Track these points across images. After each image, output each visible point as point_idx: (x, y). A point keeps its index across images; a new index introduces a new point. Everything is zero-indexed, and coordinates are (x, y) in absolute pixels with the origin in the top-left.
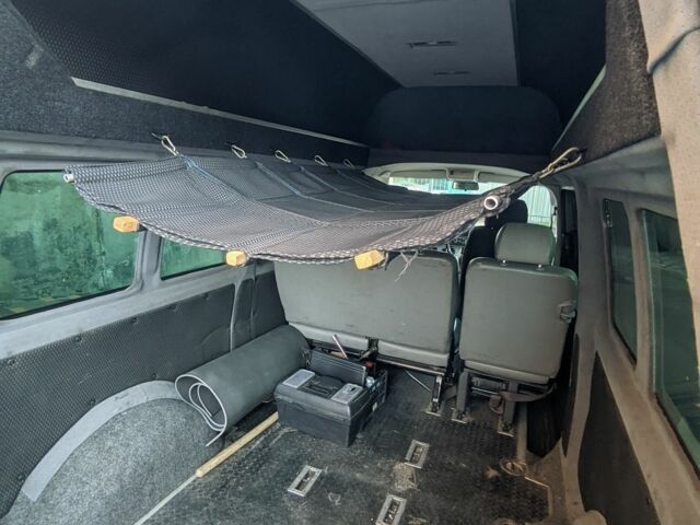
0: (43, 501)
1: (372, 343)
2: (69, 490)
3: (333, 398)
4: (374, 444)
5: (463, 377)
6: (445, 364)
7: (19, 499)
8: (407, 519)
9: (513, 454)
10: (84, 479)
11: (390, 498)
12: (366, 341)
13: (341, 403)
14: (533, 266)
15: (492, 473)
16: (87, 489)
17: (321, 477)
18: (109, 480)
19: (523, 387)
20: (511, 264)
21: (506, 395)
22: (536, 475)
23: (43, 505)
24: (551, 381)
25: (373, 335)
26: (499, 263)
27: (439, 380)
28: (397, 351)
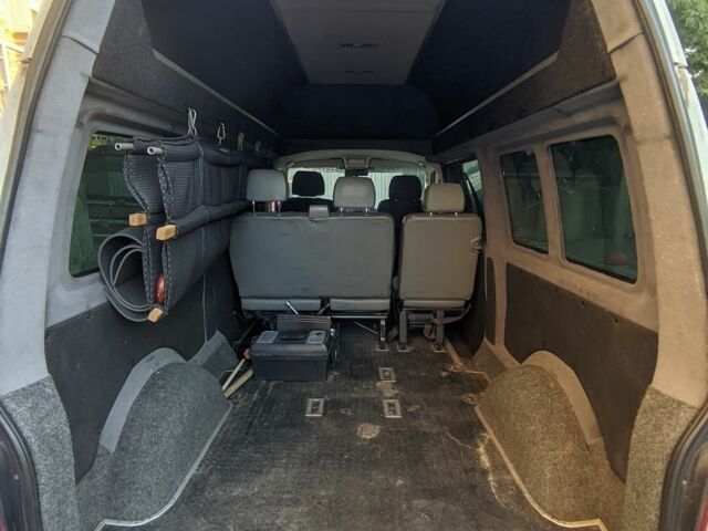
0: (122, 449)
1: (325, 301)
2: (145, 435)
3: (308, 342)
4: (352, 375)
5: (403, 314)
6: (388, 307)
7: (100, 451)
8: (406, 409)
9: (451, 361)
10: (154, 424)
11: (385, 402)
12: (319, 302)
13: (315, 345)
14: (451, 213)
15: (444, 374)
16: (160, 430)
17: (326, 403)
18: (174, 422)
19: (449, 313)
20: (436, 213)
21: (436, 321)
22: (473, 367)
23: (123, 453)
24: (467, 303)
25: (325, 294)
26: (427, 214)
27: (383, 323)
28: (347, 305)
